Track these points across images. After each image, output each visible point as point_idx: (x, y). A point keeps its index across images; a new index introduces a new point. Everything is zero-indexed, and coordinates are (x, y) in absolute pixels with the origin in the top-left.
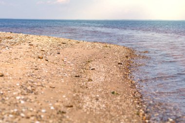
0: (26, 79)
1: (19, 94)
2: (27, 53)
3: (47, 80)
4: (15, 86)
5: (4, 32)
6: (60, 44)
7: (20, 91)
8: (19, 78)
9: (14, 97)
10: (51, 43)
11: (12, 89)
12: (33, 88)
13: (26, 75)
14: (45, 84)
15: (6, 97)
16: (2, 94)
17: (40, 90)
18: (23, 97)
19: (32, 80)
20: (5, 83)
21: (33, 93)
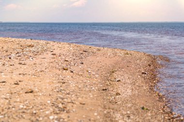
0: (55, 95)
1: (51, 113)
2: (51, 64)
3: (76, 95)
4: (47, 104)
5: (24, 39)
6: (81, 52)
7: (52, 109)
8: (48, 94)
9: (47, 116)
10: (73, 51)
11: (43, 107)
12: (64, 105)
13: (55, 90)
14: (74, 100)
15: (39, 117)
16: (35, 114)
17: (71, 107)
18: (56, 117)
19: (62, 96)
20: (36, 101)
21: (65, 111)
